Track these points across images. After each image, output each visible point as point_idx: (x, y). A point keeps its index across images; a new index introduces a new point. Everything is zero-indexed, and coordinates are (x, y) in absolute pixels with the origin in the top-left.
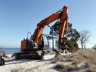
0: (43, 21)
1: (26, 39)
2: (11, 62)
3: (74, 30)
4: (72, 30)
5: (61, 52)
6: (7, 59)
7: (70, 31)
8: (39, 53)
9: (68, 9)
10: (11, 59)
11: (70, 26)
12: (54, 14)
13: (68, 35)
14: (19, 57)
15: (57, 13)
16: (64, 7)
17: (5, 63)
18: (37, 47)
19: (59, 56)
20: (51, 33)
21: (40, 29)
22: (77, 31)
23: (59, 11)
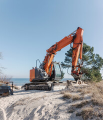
0: (53, 46)
1: (35, 68)
2: (20, 93)
3: (97, 55)
4: (93, 55)
5: (74, 83)
6: (17, 90)
7: (91, 57)
8: (50, 83)
9: (82, 31)
10: (21, 90)
11: (90, 50)
12: (66, 37)
13: (88, 62)
14: (28, 88)
15: (70, 35)
16: (78, 28)
17: (14, 94)
18: (47, 77)
19: (70, 87)
20: (66, 60)
21: (50, 55)
22: (100, 56)
23: (72, 34)
